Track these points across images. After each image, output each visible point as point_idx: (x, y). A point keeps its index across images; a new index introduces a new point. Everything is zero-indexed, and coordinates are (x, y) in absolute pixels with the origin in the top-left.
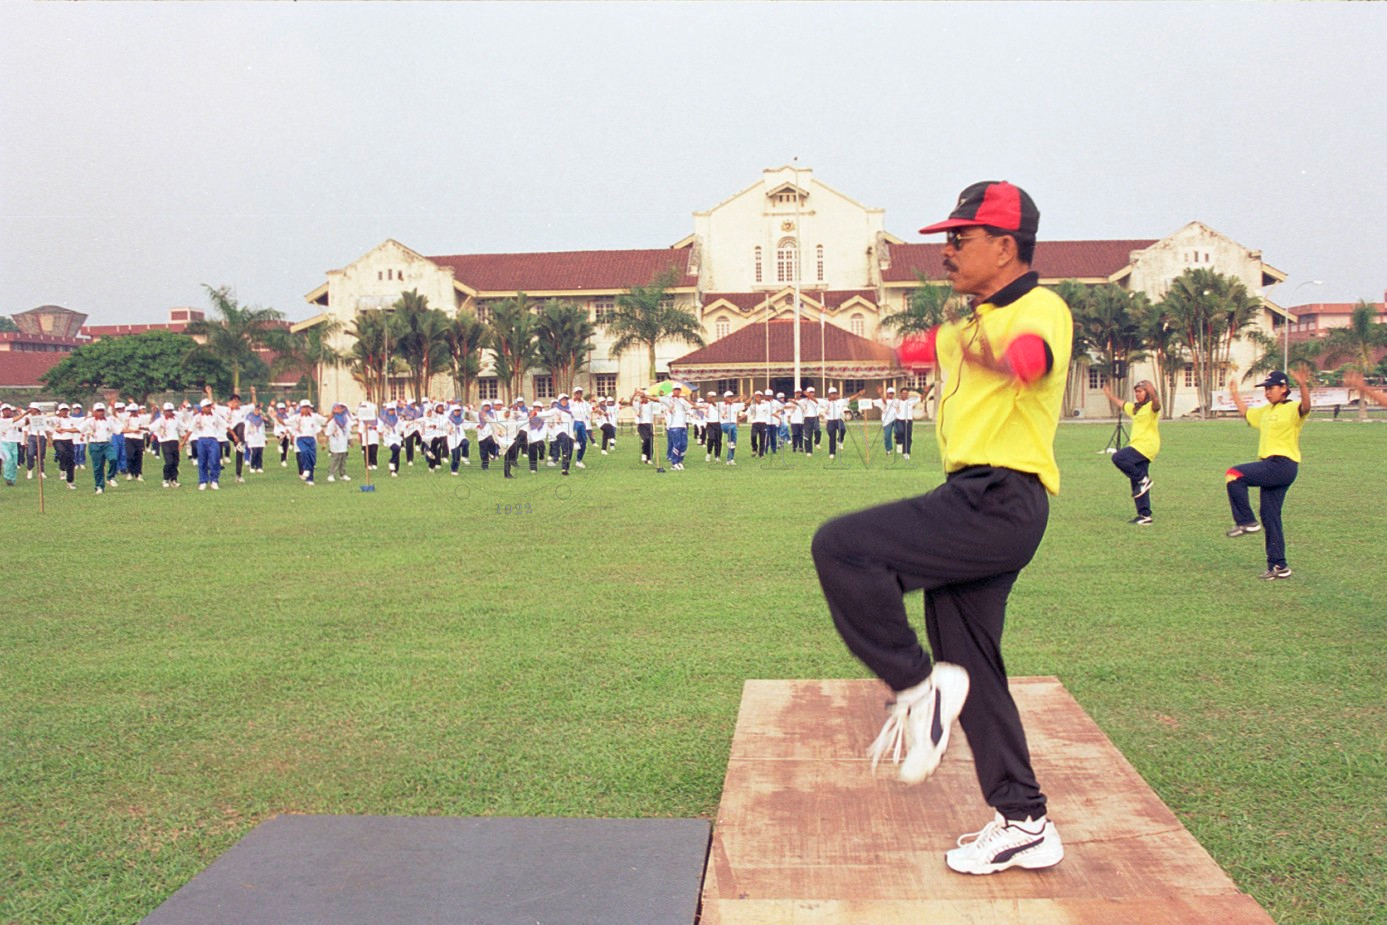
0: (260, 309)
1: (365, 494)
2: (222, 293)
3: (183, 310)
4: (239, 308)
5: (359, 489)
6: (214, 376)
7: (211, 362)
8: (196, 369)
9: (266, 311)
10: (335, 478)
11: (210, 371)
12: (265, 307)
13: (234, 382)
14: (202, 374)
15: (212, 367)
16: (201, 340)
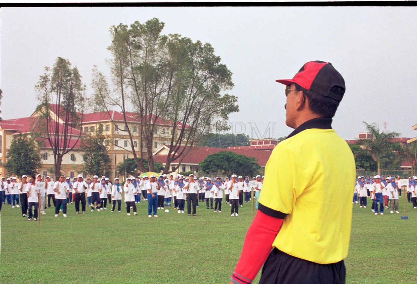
0: (389, 133)
1: (403, 220)
2: (372, 126)
3: (364, 134)
4: (380, 133)
5: (401, 218)
6: (368, 163)
7: (367, 157)
8: (360, 160)
9: (392, 133)
10: (393, 212)
11: (367, 161)
12: (391, 132)
13: (377, 166)
14: (363, 162)
15: (368, 159)
16: (362, 147)
